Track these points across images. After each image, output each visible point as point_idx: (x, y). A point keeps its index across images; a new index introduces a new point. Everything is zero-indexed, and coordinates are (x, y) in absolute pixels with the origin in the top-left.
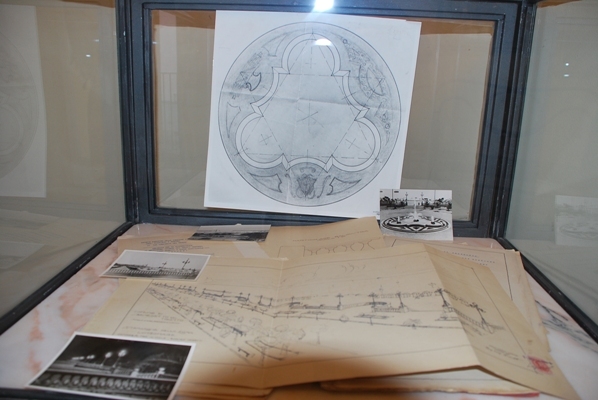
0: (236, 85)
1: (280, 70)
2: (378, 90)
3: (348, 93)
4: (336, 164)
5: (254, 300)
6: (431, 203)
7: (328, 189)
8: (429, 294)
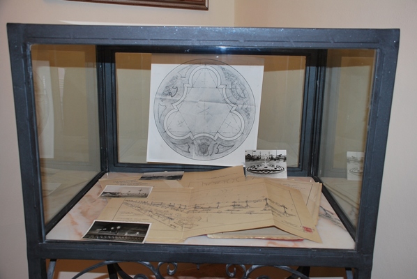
0: (164, 94)
1: (188, 85)
2: (242, 95)
3: (226, 97)
4: (220, 136)
5: (177, 206)
6: (274, 157)
7: (216, 150)
8: (260, 201)
